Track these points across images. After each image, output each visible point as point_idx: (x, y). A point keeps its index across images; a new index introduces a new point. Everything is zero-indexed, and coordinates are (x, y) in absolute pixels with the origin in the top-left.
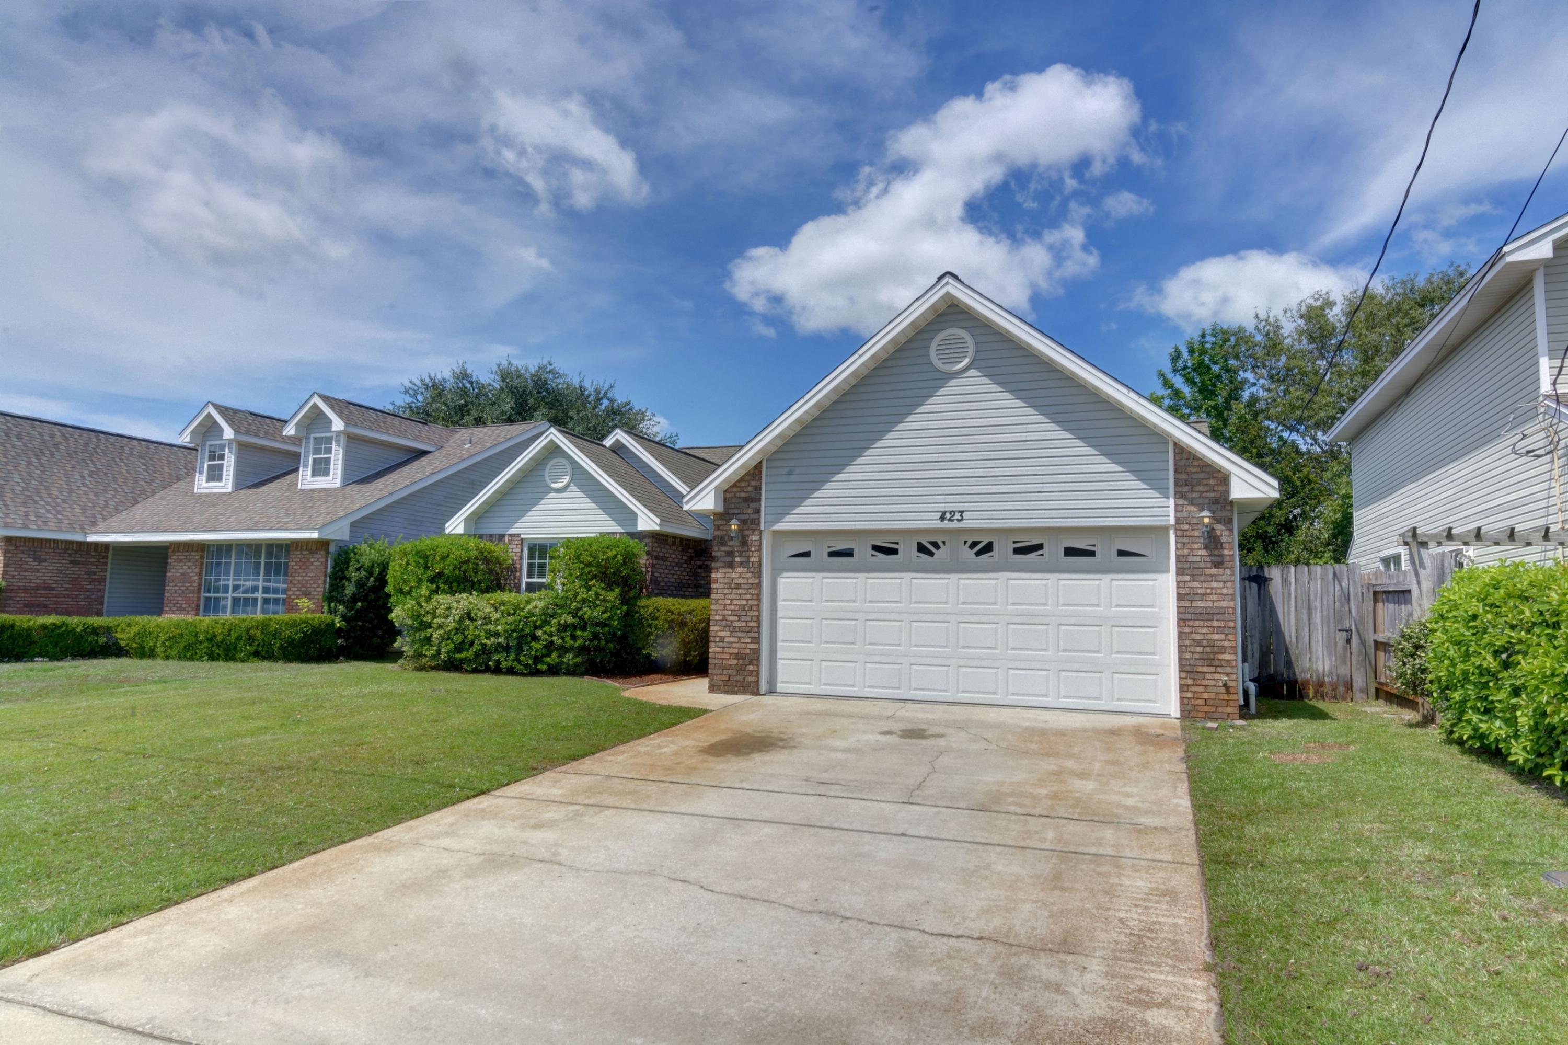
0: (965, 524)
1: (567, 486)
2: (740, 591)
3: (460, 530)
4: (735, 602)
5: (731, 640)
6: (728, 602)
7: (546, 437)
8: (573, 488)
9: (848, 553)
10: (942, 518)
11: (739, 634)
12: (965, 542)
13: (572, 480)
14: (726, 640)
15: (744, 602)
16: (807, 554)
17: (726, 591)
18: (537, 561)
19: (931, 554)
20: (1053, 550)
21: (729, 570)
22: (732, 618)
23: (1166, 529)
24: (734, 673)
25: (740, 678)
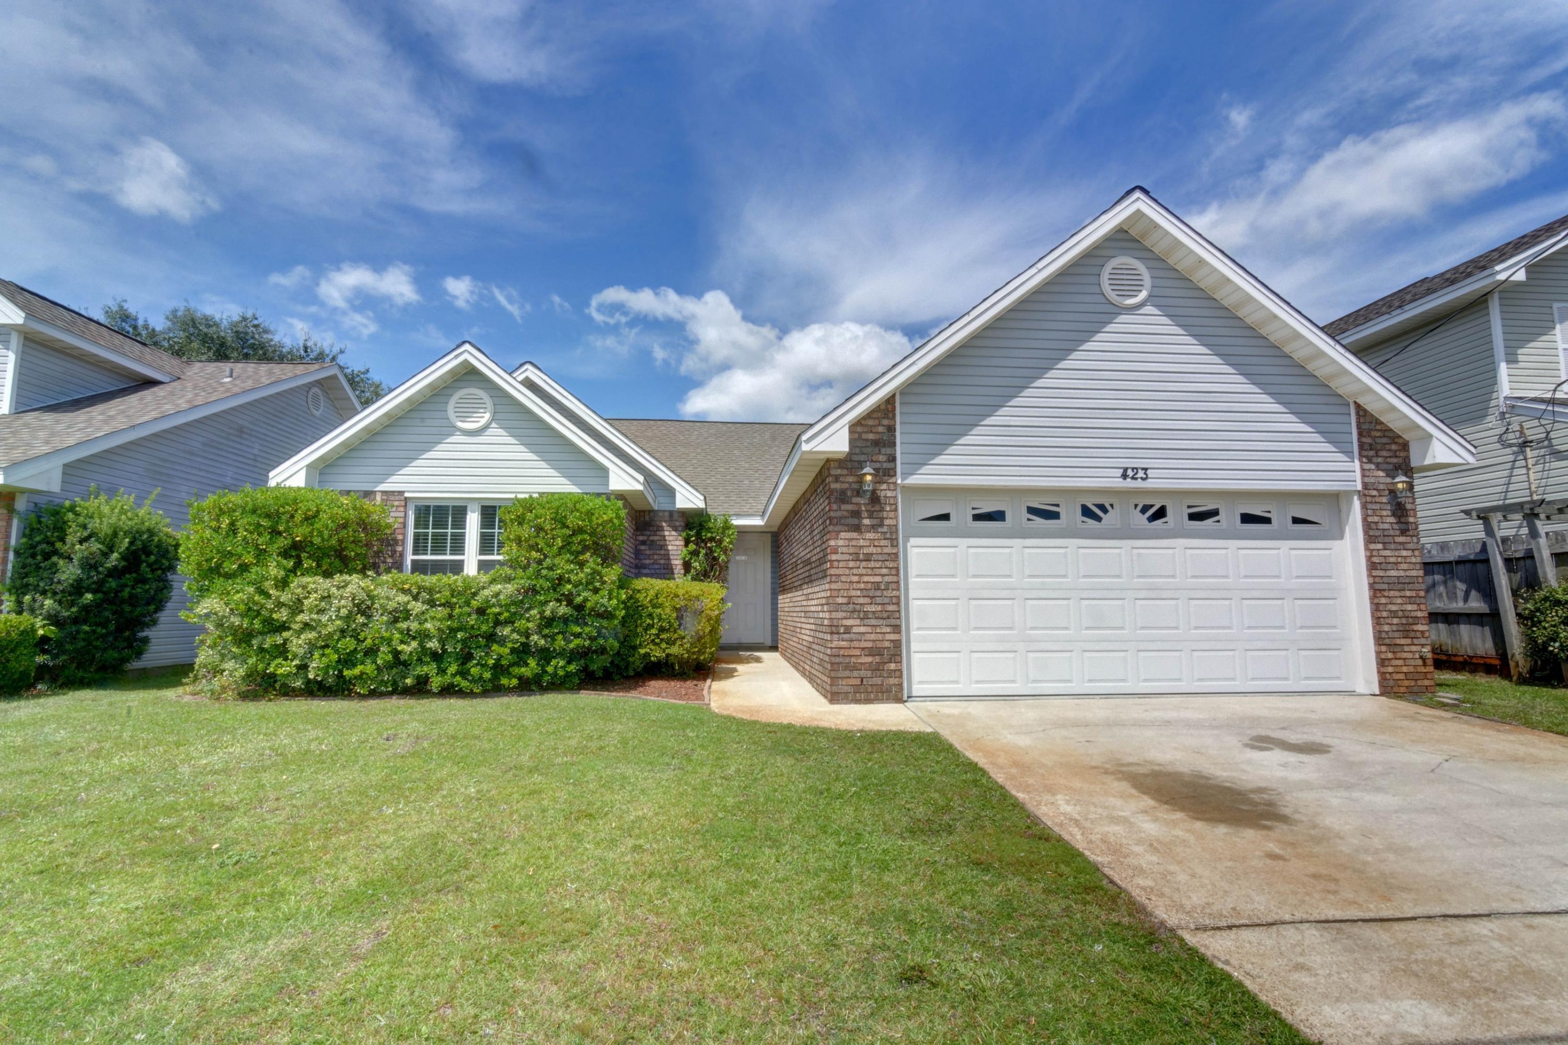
0: (1150, 484)
1: (486, 427)
2: (872, 564)
3: (299, 481)
4: (866, 579)
5: (862, 629)
6: (855, 579)
7: (456, 357)
8: (495, 430)
9: (997, 516)
10: (1124, 476)
11: (874, 622)
12: (1136, 506)
13: (493, 419)
14: (855, 630)
15: (878, 579)
16: (945, 517)
17: (851, 564)
18: (430, 531)
19: (1099, 519)
20: (1229, 517)
21: (854, 535)
22: (861, 600)
23: (1349, 494)
24: (869, 673)
25: (878, 681)
